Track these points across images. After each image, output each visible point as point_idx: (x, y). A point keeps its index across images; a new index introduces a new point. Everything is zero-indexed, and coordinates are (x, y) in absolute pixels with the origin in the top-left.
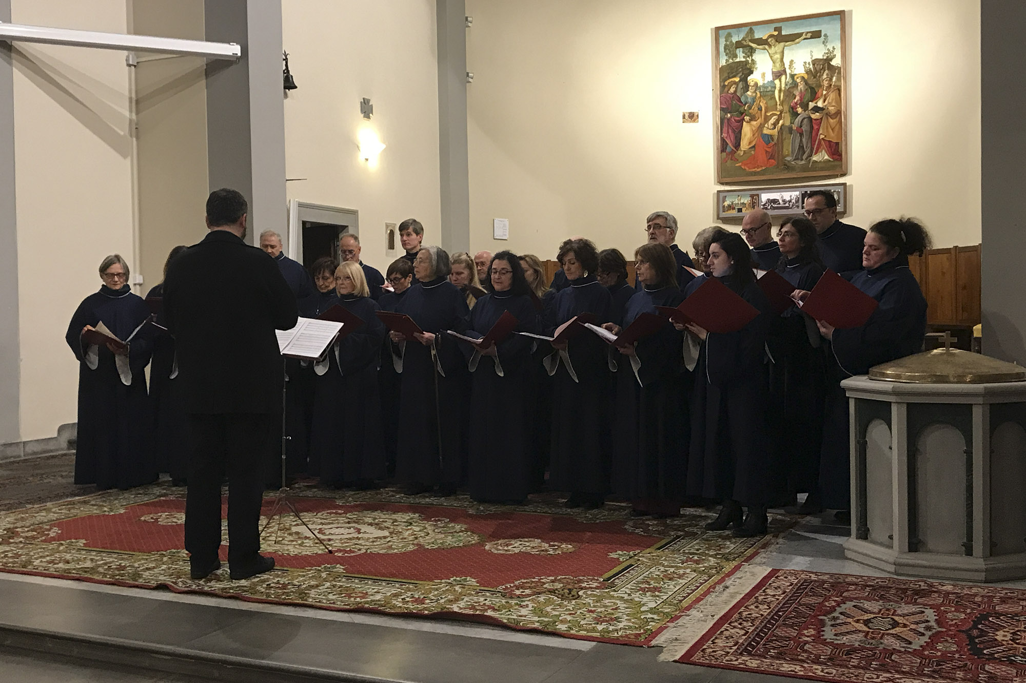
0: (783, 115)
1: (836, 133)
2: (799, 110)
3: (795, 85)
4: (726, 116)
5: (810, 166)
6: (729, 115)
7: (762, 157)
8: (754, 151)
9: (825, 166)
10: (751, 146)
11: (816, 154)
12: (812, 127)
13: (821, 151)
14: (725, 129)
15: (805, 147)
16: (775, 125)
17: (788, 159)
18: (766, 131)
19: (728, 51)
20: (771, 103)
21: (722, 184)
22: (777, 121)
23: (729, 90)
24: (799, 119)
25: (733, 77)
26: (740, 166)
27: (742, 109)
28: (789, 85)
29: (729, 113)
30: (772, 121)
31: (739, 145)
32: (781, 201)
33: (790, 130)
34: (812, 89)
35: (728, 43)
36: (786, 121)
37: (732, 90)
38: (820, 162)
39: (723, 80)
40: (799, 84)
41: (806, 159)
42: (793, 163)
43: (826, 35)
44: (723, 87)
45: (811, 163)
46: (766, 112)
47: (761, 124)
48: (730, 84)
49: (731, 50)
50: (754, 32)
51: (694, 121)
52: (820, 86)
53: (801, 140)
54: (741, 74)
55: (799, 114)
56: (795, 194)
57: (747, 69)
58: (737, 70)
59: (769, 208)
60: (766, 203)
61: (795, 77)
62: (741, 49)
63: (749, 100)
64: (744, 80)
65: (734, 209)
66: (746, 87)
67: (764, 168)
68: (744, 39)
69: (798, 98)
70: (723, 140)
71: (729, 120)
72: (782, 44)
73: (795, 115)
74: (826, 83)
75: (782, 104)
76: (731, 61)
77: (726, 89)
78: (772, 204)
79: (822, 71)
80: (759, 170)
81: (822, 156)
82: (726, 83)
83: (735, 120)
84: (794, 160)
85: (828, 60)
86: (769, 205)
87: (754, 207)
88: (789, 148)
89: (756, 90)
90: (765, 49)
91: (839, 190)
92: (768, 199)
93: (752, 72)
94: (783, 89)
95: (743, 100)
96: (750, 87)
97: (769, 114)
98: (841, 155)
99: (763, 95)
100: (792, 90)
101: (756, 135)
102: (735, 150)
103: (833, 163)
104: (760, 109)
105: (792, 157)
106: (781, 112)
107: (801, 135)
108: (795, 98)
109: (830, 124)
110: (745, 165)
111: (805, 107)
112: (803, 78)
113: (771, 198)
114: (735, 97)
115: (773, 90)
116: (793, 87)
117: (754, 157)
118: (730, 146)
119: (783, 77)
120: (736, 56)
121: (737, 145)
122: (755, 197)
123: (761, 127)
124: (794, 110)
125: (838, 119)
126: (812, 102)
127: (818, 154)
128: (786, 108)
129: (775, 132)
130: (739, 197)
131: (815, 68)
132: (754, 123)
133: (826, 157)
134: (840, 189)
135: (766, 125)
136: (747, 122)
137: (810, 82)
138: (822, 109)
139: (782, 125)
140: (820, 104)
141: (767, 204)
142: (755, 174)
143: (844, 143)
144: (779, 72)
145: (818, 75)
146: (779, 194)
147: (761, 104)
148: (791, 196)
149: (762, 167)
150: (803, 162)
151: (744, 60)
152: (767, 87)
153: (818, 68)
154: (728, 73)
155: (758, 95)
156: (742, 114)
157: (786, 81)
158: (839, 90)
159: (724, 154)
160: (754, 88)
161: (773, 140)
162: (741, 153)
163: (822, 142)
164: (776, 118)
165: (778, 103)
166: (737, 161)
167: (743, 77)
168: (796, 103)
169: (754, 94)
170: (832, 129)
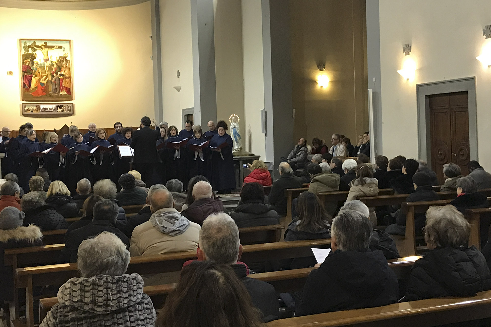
1: (69, 84)
2: (55, 75)
3: (53, 65)
6: (26, 74)
7: (40, 91)
8: (37, 88)
10: (35, 87)
11: (61, 91)
12: (60, 82)
13: (63, 91)
14: (25, 79)
15: (57, 88)
16: (45, 79)
17: (51, 93)
18: (41, 81)
19: (25, 49)
20: (43, 71)
22: (46, 78)
24: (54, 78)
25: (28, 59)
26: (31, 94)
27: (31, 72)
29: (27, 73)
30: (44, 77)
31: (31, 86)
32: (49, 109)
33: (51, 82)
34: (59, 67)
35: (25, 46)
36: (49, 78)
37: (27, 64)
38: (63, 95)
39: (23, 60)
41: (58, 93)
42: (53, 94)
43: (64, 48)
46: (41, 74)
47: (39, 79)
49: (26, 48)
50: (36, 43)
51: (12, 75)
53: (56, 86)
54: (30, 58)
56: (54, 107)
57: (33, 57)
58: (29, 57)
61: (53, 62)
62: (31, 49)
63: (34, 69)
64: (32, 61)
65: (29, 111)
66: (33, 64)
67: (41, 96)
68: (31, 45)
69: (54, 70)
70: (24, 84)
71: (26, 76)
72: (47, 49)
73: (53, 76)
74: (64, 66)
75: (48, 71)
76: (26, 53)
77: (25, 63)
78: (45, 109)
81: (64, 93)
82: (25, 61)
83: (29, 76)
84: (53, 93)
85: (65, 57)
87: (37, 111)
88: (51, 88)
90: (40, 50)
91: (71, 106)
92: (43, 108)
93: (35, 58)
94: (48, 66)
95: (32, 68)
96: (35, 64)
98: (71, 93)
99: (40, 67)
100: (51, 67)
101: (38, 82)
102: (29, 87)
103: (68, 96)
104: (39, 73)
106: (47, 75)
107: (56, 84)
109: (66, 81)
110: (33, 94)
111: (57, 74)
112: (56, 63)
113: (45, 107)
114: (28, 67)
115: (44, 66)
117: (37, 91)
118: (27, 86)
119: (48, 61)
120: (28, 51)
122: (38, 107)
123: (39, 80)
124: (53, 74)
125: (69, 79)
126: (59, 72)
128: (49, 73)
129: (45, 82)
130: (31, 106)
131: (60, 60)
132: (36, 78)
133: (65, 93)
135: (42, 79)
136: (34, 77)
137: (58, 64)
138: (64, 75)
139: (48, 80)
140: (63, 73)
141: (43, 110)
143: (72, 88)
144: (46, 59)
146: (47, 106)
147: (39, 71)
149: (40, 95)
150: (57, 94)
151: (32, 53)
152: (41, 65)
153: (61, 60)
154: (25, 57)
155: (38, 67)
156: (31, 74)
157: (49, 63)
158: (69, 69)
159: (24, 89)
160: (36, 64)
161: (44, 85)
162: (32, 89)
163: (64, 88)
164: (46, 76)
165: (46, 71)
166: (30, 92)
167: (32, 59)
168: (53, 72)
169: (36, 67)
170: (67, 83)
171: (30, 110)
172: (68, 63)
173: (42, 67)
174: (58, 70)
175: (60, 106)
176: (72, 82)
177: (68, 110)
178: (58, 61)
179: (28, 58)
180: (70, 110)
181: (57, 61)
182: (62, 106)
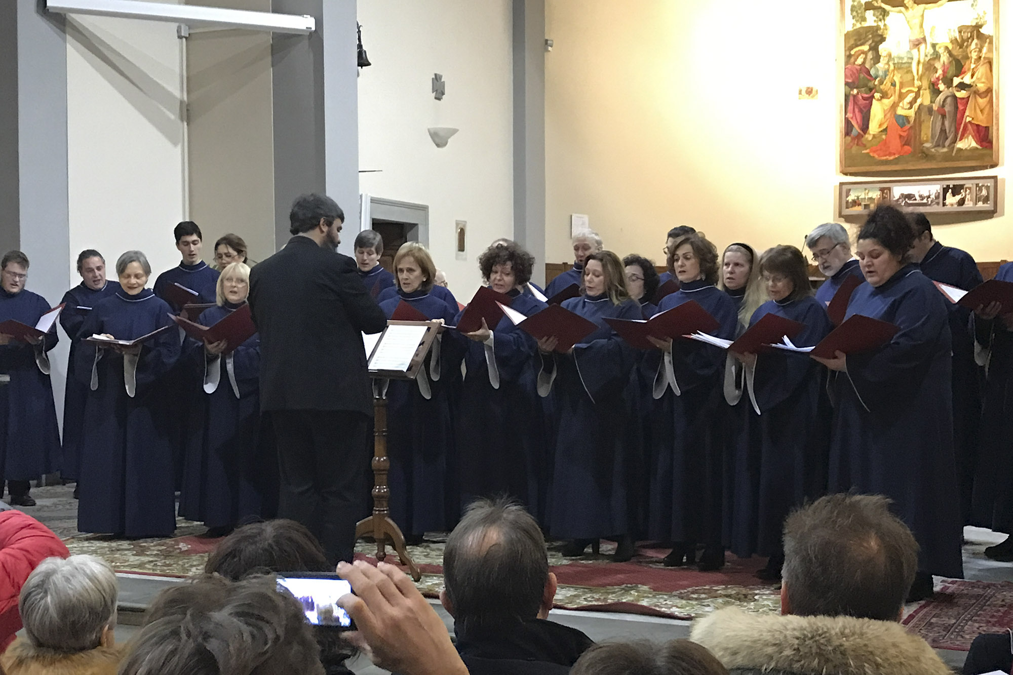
0: (921, 92)
1: (985, 115)
2: (942, 87)
3: (937, 56)
4: (852, 92)
5: (953, 154)
6: (855, 91)
7: (895, 144)
8: (886, 134)
9: (970, 154)
10: (881, 129)
11: (961, 140)
12: (956, 108)
13: (967, 137)
14: (850, 107)
15: (947, 131)
16: (911, 104)
17: (927, 145)
18: (900, 111)
19: (855, 13)
20: (908, 77)
21: (846, 174)
23: (856, 60)
24: (941, 97)
25: (861, 45)
26: (868, 153)
27: (871, 84)
28: (929, 56)
29: (857, 88)
30: (909, 98)
31: (868, 127)
32: (917, 197)
33: (930, 111)
35: (855, 4)
36: (925, 99)
37: (860, 61)
38: (966, 149)
39: (849, 49)
40: (942, 55)
41: (949, 146)
42: (933, 150)
44: (849, 56)
45: (954, 152)
46: (901, 88)
47: (894, 103)
48: (857, 54)
49: (858, 12)
51: (813, 97)
52: (967, 58)
53: (943, 124)
55: (941, 92)
56: (933, 189)
57: (876, 37)
58: (866, 36)
59: (903, 204)
60: (900, 198)
61: (937, 47)
62: (871, 12)
63: (881, 73)
65: (860, 205)
66: (877, 58)
67: (897, 156)
69: (940, 72)
70: (847, 122)
71: (855, 96)
72: (922, 6)
73: (936, 92)
74: (974, 55)
75: (920, 79)
76: (858, 26)
77: (852, 60)
78: (907, 199)
79: (970, 41)
80: (892, 158)
81: (968, 143)
82: (853, 52)
83: (862, 97)
84: (935, 146)
85: (978, 27)
86: (903, 201)
88: (928, 131)
89: (888, 61)
90: (900, 12)
92: (902, 195)
93: (883, 39)
94: (922, 60)
95: (872, 72)
96: (882, 58)
97: (904, 91)
98: (991, 142)
99: (898, 67)
100: (932, 62)
101: (889, 115)
102: (862, 133)
104: (893, 84)
105: (932, 143)
106: (920, 88)
107: (944, 116)
108: (936, 72)
109: (978, 104)
110: (874, 152)
111: (949, 83)
112: (947, 48)
113: (906, 193)
114: (863, 68)
115: (910, 61)
116: (934, 59)
117: (885, 143)
118: (857, 129)
119: (922, 46)
120: (865, 20)
121: (865, 128)
122: (885, 191)
123: (894, 106)
124: (936, 87)
125: (988, 98)
126: (957, 76)
127: (963, 140)
128: (925, 84)
129: (911, 113)
130: (867, 191)
131: (961, 37)
132: (885, 101)
133: (974, 144)
135: (901, 104)
136: (878, 100)
137: (955, 53)
138: (970, 86)
139: (921, 105)
140: (967, 79)
141: (901, 200)
143: (995, 128)
144: (918, 40)
145: (965, 44)
146: (915, 187)
147: (895, 78)
148: (929, 191)
149: (894, 154)
150: (945, 150)
151: (875, 24)
152: (902, 58)
153: (965, 37)
154: (855, 40)
155: (892, 67)
156: (871, 90)
157: (925, 51)
158: (990, 63)
159: (849, 138)
160: (886, 59)
161: (909, 122)
162: (870, 138)
163: (969, 125)
164: (912, 95)
165: (916, 77)
166: (865, 146)
167: (873, 44)
168: (938, 79)
169: (887, 67)
170: (981, 111)
171: (863, 203)
172: (986, 45)
173: (903, 67)
174: (952, 71)
175: (954, 185)
176: (998, 106)
177: (978, 199)
178: (954, 41)
179: (862, 41)
180: (986, 200)
181: (952, 42)
182: (962, 187)
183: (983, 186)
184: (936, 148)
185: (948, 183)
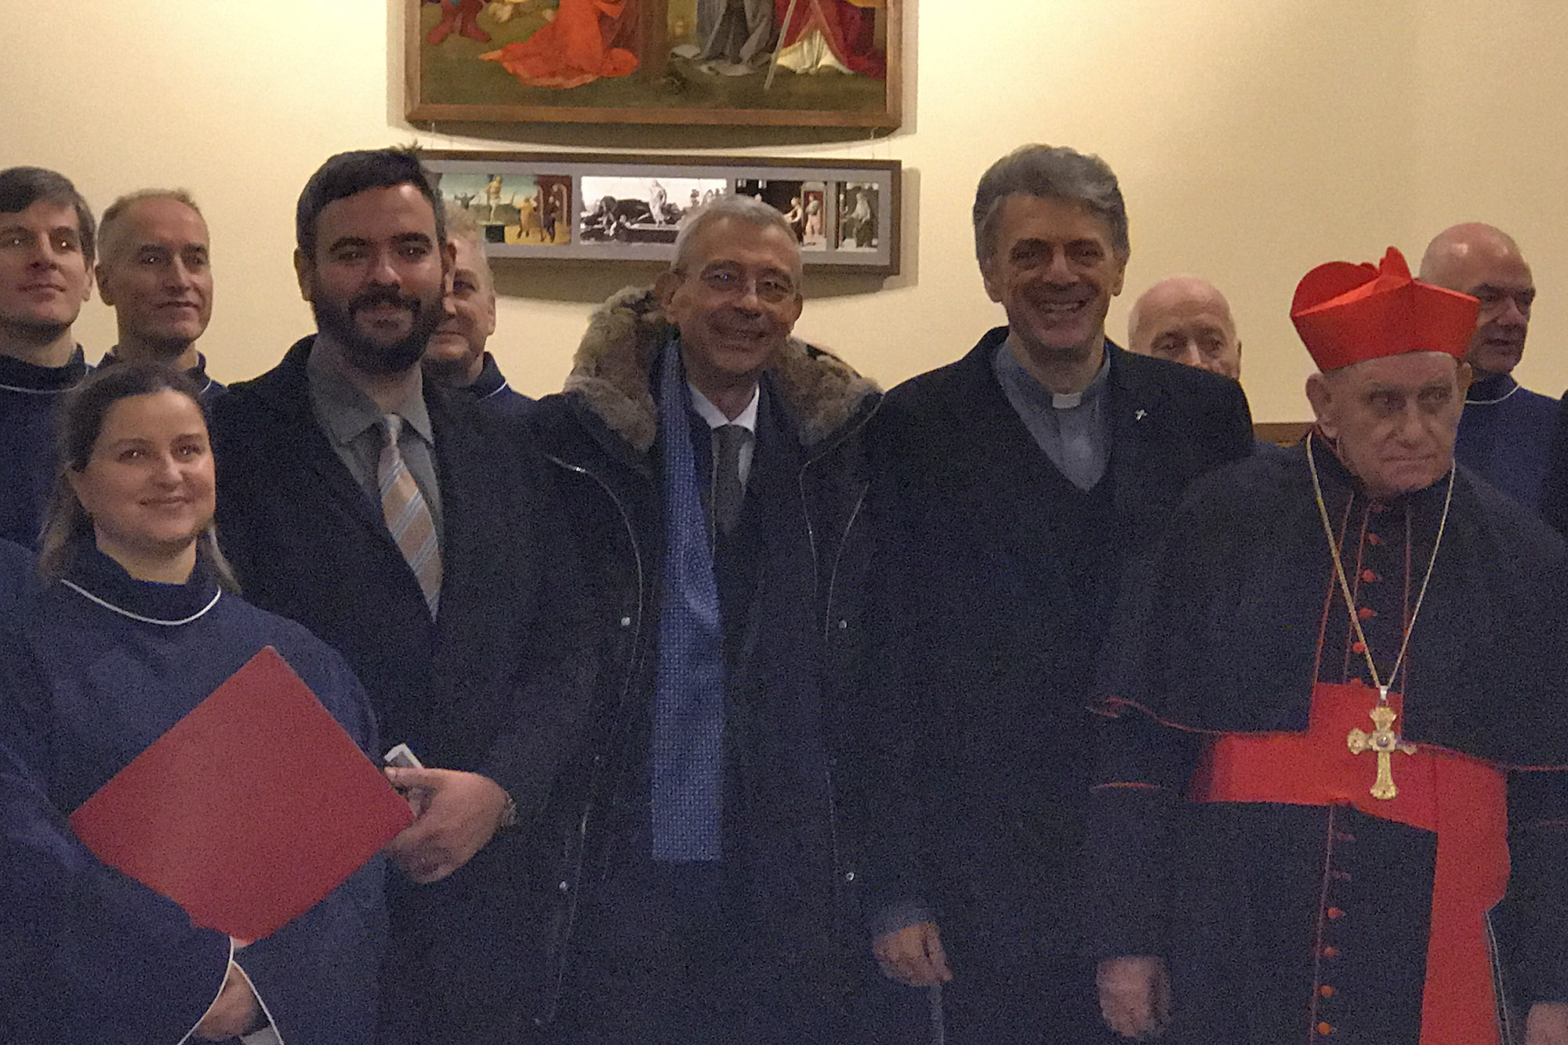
5: (767, 86)
7: (585, 38)
9: (820, 90)
11: (789, 42)
13: (810, 37)
15: (749, 15)
17: (687, 51)
21: (420, 124)
26: (496, 67)
32: (655, 211)
38: (806, 74)
41: (753, 59)
42: (704, 68)
45: (771, 76)
56: (709, 188)
59: (612, 232)
60: (600, 214)
67: (590, 78)
78: (622, 219)
80: (574, 83)
81: (811, 55)
84: (708, 59)
86: (609, 223)
87: (550, 226)
91: (875, 187)
92: (609, 201)
98: (879, 58)
103: (849, 85)
105: (702, 46)
110: (518, 59)
117: (551, 32)
122: (555, 188)
127: (797, 44)
130: (495, 184)
133: (828, 59)
134: (878, 183)
141: (604, 219)
142: (555, 96)
143: (891, 14)
146: (649, 181)
148: (695, 195)
149: (582, 71)
150: (741, 70)
159: (434, 10)
162: (503, 14)
163: (815, 4)
175: (769, 183)
177: (842, 232)
180: (867, 233)
182: (793, 188)
183: (858, 189)
184: (713, 64)
185: (752, 173)
